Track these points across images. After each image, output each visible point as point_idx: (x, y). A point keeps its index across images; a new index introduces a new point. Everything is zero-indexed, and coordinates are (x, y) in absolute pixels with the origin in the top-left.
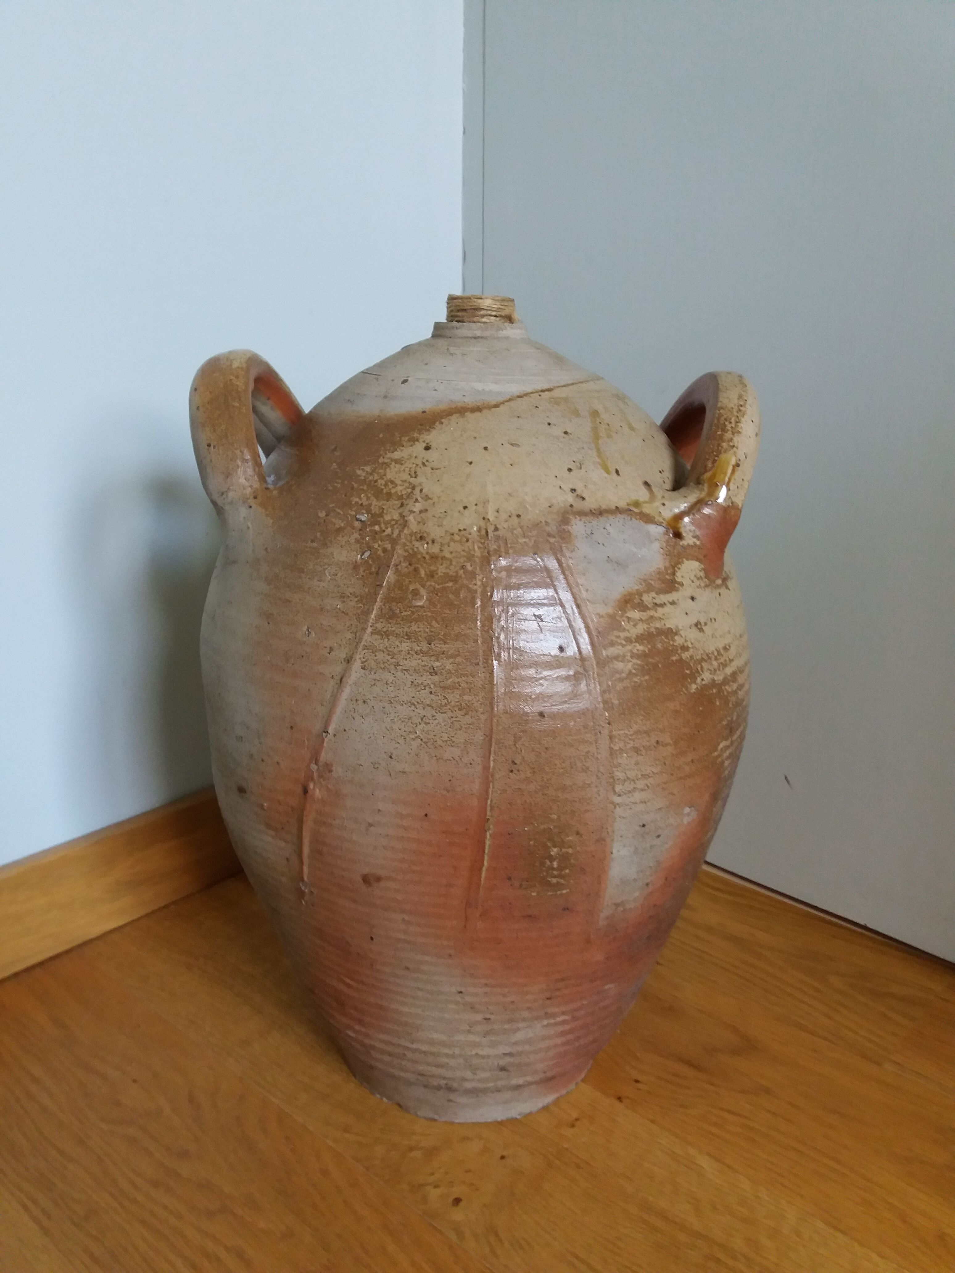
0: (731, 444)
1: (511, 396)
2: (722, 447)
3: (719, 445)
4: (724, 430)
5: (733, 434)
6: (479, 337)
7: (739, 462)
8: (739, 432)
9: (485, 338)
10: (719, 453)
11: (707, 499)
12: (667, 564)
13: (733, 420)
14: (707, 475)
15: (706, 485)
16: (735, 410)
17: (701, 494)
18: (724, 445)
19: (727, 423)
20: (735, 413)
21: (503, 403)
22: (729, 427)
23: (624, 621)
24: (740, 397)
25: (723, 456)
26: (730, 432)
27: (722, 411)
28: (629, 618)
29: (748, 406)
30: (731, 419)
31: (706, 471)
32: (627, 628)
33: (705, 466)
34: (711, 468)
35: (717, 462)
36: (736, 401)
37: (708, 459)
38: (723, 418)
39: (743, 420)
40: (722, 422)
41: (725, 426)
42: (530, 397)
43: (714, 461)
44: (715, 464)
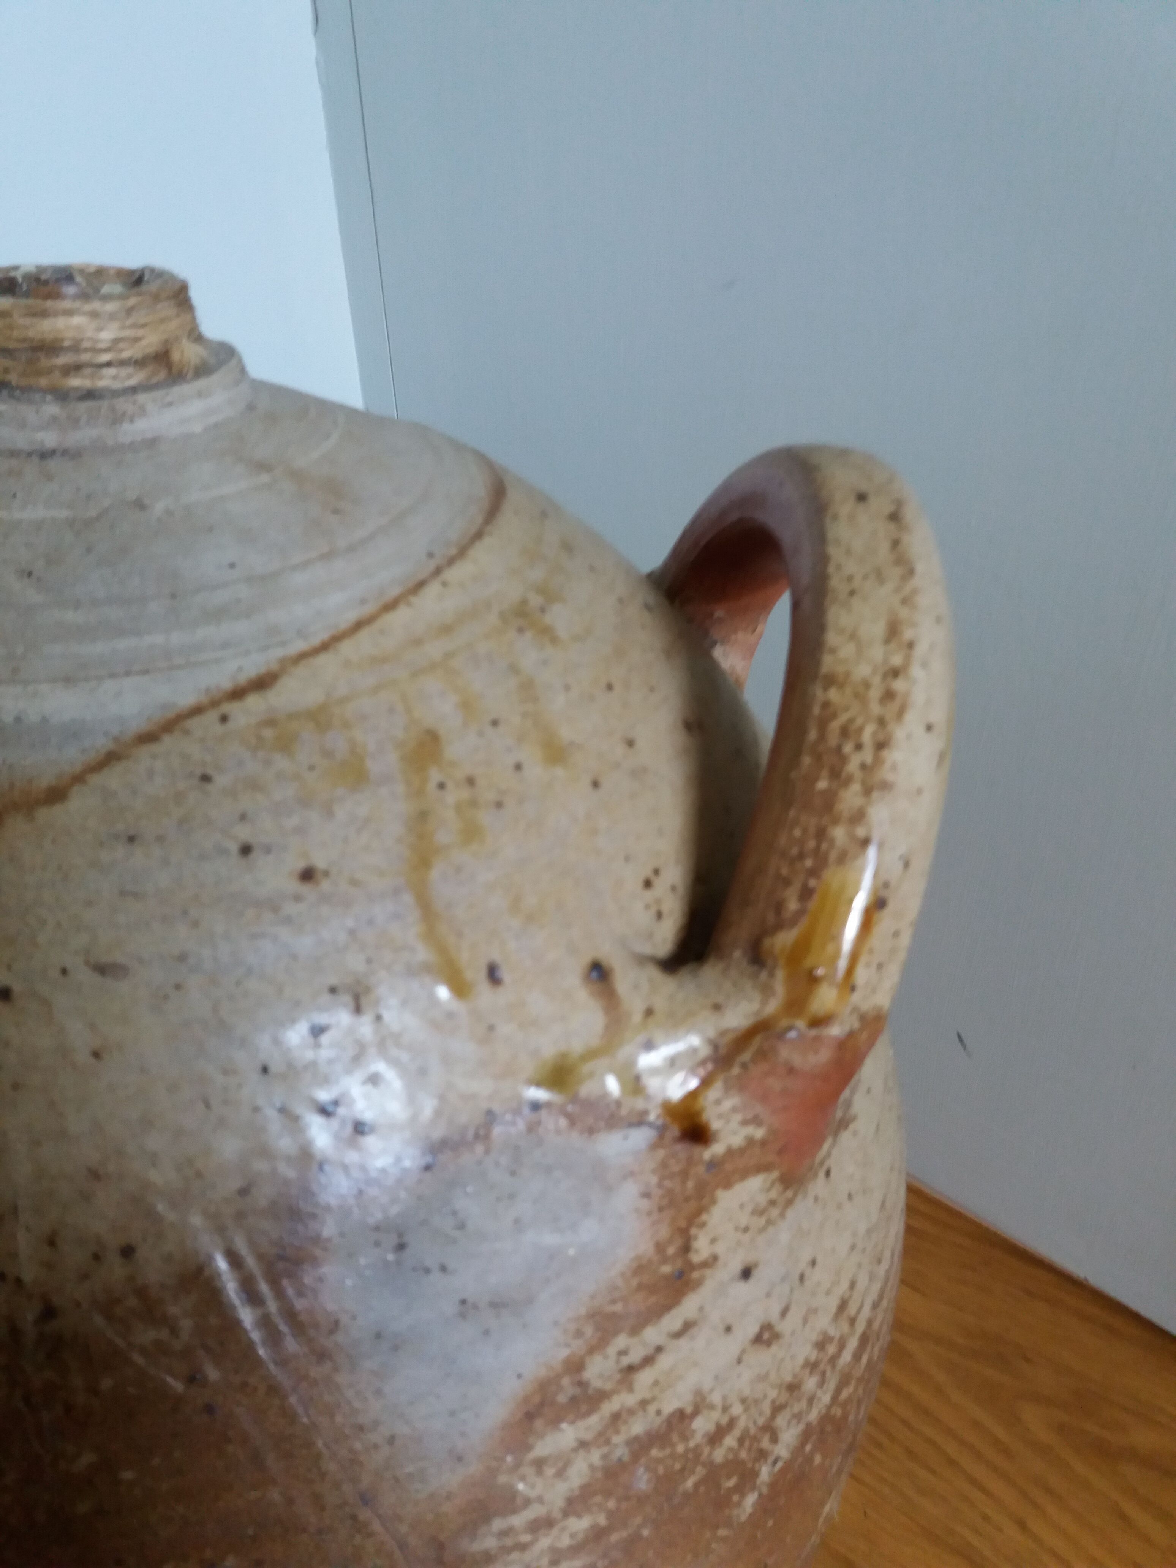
0: (861, 832)
1: (116, 739)
2: (832, 842)
3: (821, 834)
4: (837, 774)
5: (868, 791)
6: (53, 452)
7: (884, 893)
8: (886, 786)
9: (72, 454)
10: (821, 862)
11: (784, 1023)
12: (664, 1232)
13: (867, 736)
14: (784, 940)
15: (780, 975)
16: (875, 694)
17: (764, 1003)
18: (839, 833)
19: (848, 748)
20: (875, 708)
21: (79, 779)
22: (853, 766)
23: (523, 1478)
24: (893, 631)
25: (832, 876)
26: (856, 787)
27: (833, 694)
28: (539, 1464)
29: (916, 671)
30: (860, 730)
31: (779, 926)
32: (533, 1494)
33: (779, 907)
34: (800, 913)
35: (816, 897)
36: (877, 653)
37: (787, 882)
38: (835, 726)
39: (899, 733)
40: (833, 739)
41: (843, 760)
42: (187, 732)
43: (806, 894)
44: (812, 905)
